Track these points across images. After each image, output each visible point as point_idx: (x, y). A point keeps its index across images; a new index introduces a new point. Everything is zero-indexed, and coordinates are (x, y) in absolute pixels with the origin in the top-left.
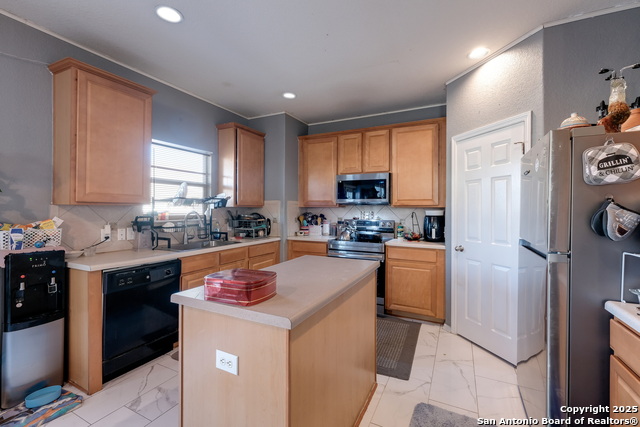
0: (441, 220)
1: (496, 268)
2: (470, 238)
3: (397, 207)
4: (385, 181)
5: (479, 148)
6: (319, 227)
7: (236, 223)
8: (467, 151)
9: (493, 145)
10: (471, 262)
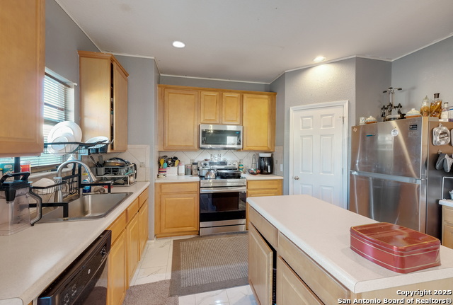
0: (271, 160)
1: (324, 188)
2: (303, 171)
3: (246, 151)
4: (239, 132)
5: (311, 117)
6: (174, 169)
7: (102, 170)
8: (302, 117)
9: (322, 116)
10: (303, 186)
